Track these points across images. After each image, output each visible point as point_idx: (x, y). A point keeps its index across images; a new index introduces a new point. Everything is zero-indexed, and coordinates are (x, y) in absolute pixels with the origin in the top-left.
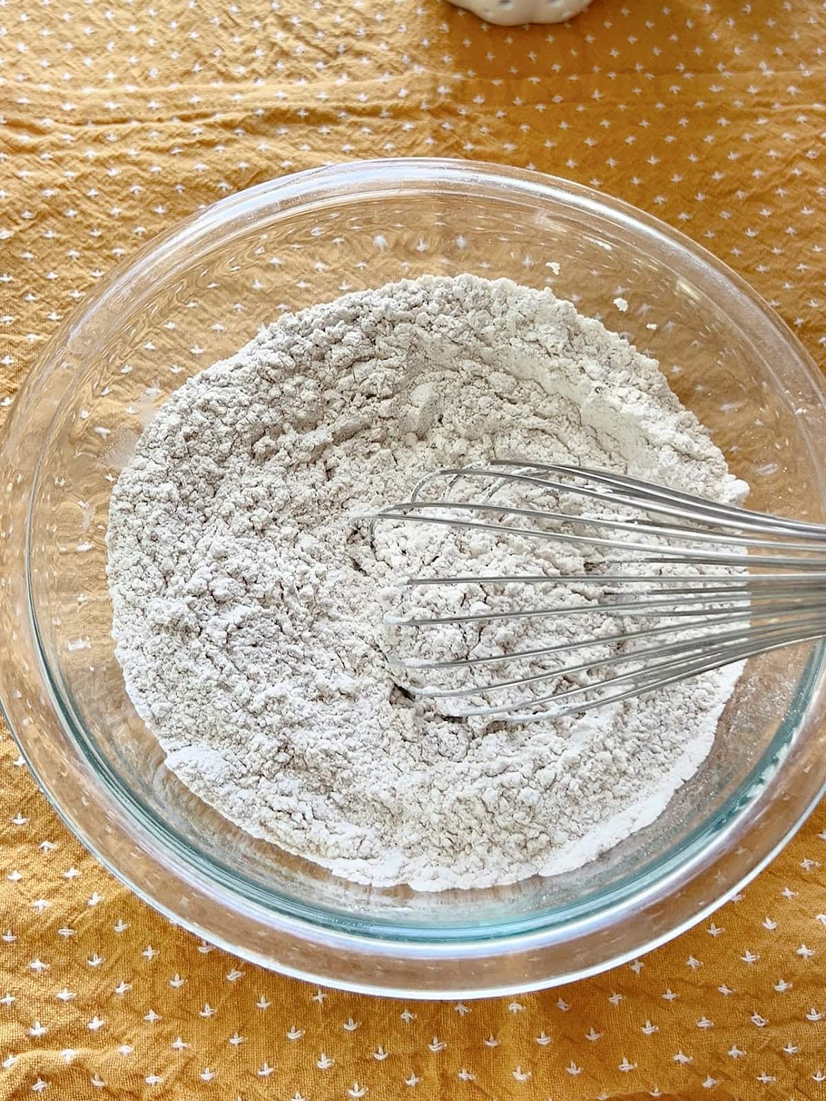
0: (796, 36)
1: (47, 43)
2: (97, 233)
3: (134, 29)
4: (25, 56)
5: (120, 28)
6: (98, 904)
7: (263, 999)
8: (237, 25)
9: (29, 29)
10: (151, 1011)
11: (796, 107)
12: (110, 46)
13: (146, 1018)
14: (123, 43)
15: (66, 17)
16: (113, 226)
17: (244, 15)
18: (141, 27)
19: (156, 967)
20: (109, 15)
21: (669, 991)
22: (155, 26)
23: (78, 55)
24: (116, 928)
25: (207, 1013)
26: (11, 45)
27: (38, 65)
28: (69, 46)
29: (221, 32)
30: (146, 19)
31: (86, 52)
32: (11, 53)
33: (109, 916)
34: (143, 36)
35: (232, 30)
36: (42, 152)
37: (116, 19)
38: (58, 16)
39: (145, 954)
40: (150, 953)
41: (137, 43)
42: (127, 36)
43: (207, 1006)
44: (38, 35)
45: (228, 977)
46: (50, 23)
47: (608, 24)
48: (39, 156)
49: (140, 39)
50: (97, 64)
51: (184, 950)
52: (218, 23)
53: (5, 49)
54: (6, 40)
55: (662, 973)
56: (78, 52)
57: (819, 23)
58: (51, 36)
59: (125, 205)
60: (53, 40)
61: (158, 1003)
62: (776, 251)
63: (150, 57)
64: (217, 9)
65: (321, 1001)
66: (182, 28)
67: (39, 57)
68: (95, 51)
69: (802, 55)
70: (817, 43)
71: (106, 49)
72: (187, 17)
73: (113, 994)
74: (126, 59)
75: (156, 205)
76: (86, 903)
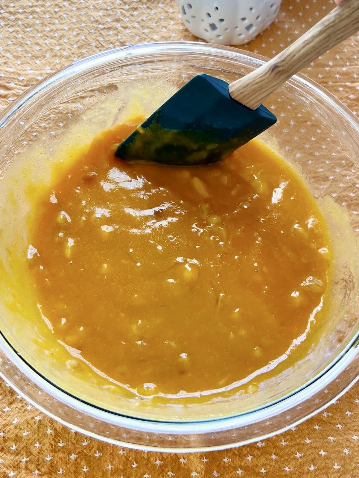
0: (345, 50)
1: (20, 54)
2: (34, 134)
3: (58, 48)
4: (10, 59)
5: (52, 47)
6: (17, 423)
7: (85, 467)
8: (103, 46)
9: (12, 48)
10: (36, 470)
11: (339, 84)
12: (48, 55)
13: (34, 473)
14: (53, 54)
15: (28, 43)
16: (41, 131)
17: (106, 41)
18: (61, 47)
19: (40, 451)
20: (47, 42)
21: (263, 469)
22: (67, 46)
23: (33, 59)
24: (24, 434)
25: (61, 472)
26: (4, 54)
27: (16, 63)
28: (30, 55)
29: (95, 49)
30: (63, 44)
31: (37, 58)
32: (4, 58)
33: (21, 429)
34: (62, 51)
35: (101, 48)
36: (9, 97)
37: (50, 44)
38: (25, 42)
39: (35, 445)
40: (37, 445)
41: (59, 54)
42: (55, 51)
43: (61, 469)
44: (16, 50)
45: (71, 457)
46: (21, 45)
47: (263, 45)
48: (7, 99)
49: (60, 52)
50: (42, 63)
51: (52, 445)
52: (94, 45)
53: (2, 56)
54: (2, 52)
55: (260, 461)
56: (34, 58)
57: (355, 45)
58: (22, 51)
59: (47, 122)
60: (23, 52)
61: (40, 467)
62: (323, 147)
63: (65, 60)
64: (94, 39)
65: (110, 469)
66: (79, 48)
67: (17, 60)
68: (41, 57)
69: (348, 58)
70: (354, 53)
71: (45, 56)
72: (81, 43)
73: (20, 462)
74: (54, 61)
75: (59, 122)
76: (12, 422)
